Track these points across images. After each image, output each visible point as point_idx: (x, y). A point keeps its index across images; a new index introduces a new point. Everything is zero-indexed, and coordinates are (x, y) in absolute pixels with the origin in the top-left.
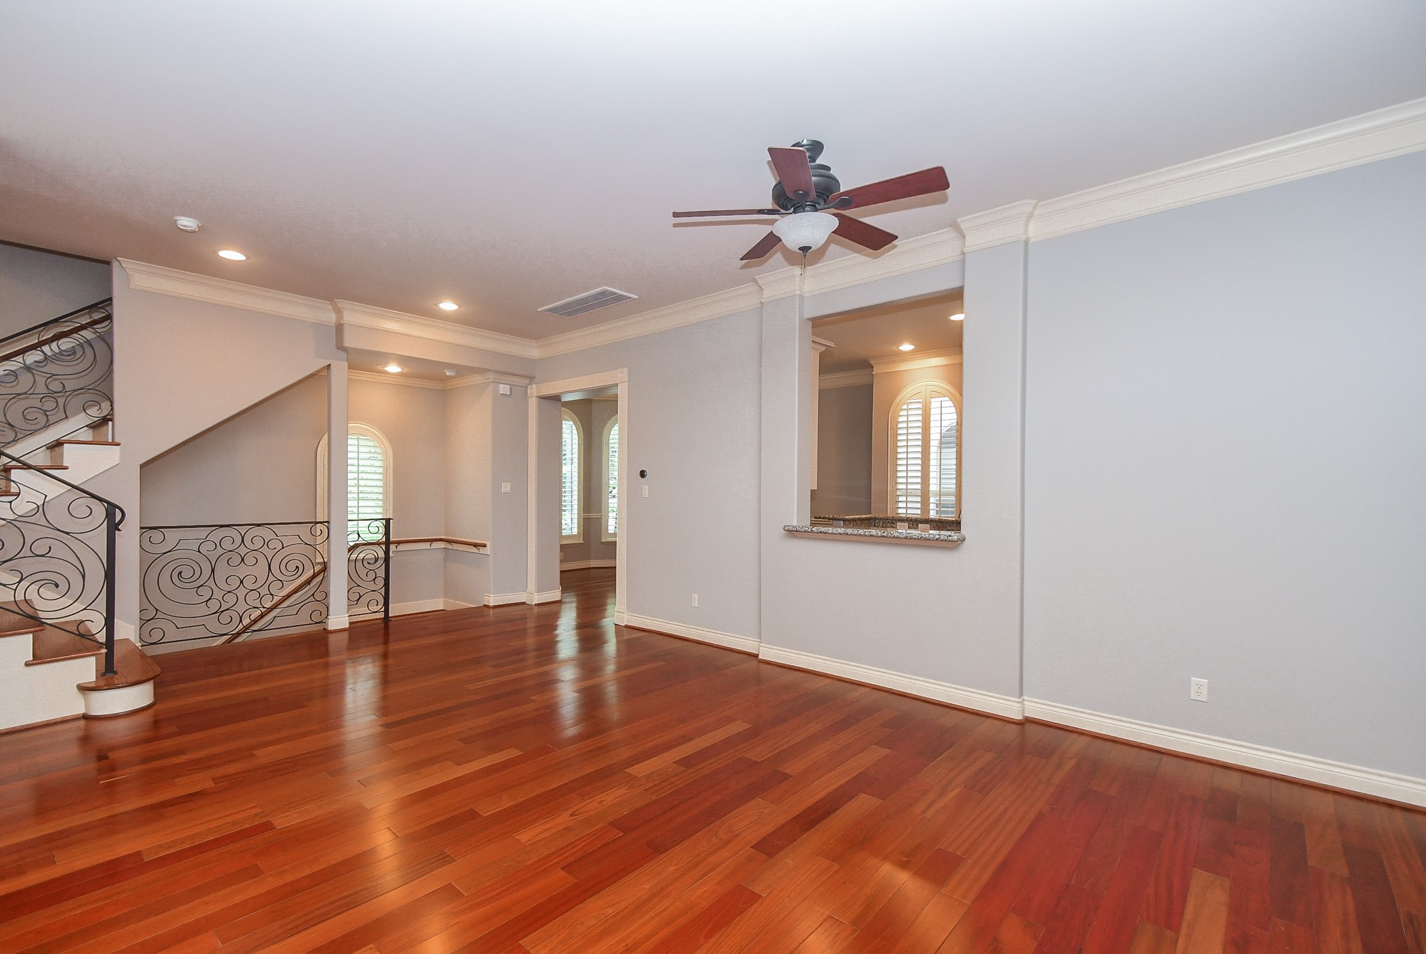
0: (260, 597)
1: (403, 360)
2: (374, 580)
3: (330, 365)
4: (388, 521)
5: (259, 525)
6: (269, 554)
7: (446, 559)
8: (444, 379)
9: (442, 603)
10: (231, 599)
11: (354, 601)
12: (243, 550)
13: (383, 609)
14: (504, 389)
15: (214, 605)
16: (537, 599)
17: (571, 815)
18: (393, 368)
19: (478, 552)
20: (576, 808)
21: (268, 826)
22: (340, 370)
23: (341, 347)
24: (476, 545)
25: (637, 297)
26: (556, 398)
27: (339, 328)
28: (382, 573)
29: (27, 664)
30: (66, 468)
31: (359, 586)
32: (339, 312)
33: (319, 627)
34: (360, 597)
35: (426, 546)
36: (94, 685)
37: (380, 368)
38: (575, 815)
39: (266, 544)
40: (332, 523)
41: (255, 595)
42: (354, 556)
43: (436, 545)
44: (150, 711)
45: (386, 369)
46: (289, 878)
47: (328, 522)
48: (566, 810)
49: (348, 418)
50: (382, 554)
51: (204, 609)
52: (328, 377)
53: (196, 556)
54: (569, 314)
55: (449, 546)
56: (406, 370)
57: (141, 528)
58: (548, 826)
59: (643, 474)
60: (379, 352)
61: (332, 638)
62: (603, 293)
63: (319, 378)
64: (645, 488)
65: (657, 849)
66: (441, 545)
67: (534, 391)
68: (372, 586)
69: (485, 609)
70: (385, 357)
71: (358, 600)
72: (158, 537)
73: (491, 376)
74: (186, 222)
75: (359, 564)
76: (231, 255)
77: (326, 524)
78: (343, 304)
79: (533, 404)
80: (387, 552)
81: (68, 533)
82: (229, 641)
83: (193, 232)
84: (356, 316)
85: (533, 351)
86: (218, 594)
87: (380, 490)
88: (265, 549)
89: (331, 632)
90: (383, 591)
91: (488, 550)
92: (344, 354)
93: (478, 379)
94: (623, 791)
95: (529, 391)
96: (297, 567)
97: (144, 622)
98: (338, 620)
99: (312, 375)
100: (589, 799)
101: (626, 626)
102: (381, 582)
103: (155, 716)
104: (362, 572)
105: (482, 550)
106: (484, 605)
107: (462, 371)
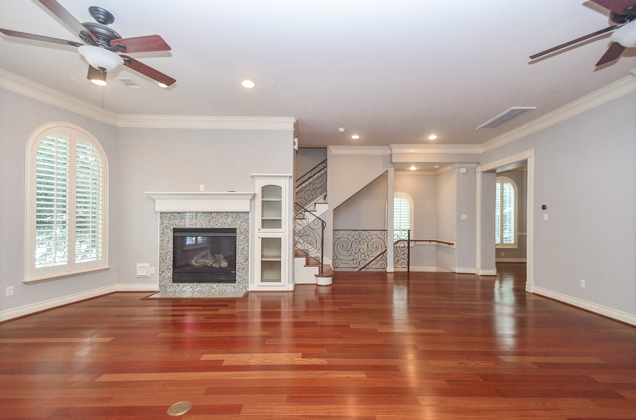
0: (365, 256)
1: (417, 164)
2: (404, 254)
3: (388, 170)
4: (409, 231)
5: (365, 230)
6: (368, 241)
7: (437, 250)
8: (436, 170)
9: (435, 269)
10: (356, 255)
11: (396, 263)
12: (360, 239)
13: (407, 267)
14: (463, 170)
15: (352, 257)
16: (480, 272)
17: (459, 363)
18: (413, 168)
19: (450, 247)
20: (462, 362)
21: (349, 326)
22: (391, 171)
23: (392, 163)
24: (449, 244)
25: (535, 108)
26: (493, 171)
27: (391, 155)
28: (406, 252)
29: (304, 266)
30: (316, 211)
31: (398, 256)
32: (391, 149)
33: (384, 270)
34: (398, 261)
35: (428, 243)
36: (318, 275)
37: (408, 169)
38: (461, 364)
39: (367, 237)
40: (388, 230)
41: (363, 255)
42: (396, 245)
43: (432, 243)
44: (331, 286)
45: (410, 169)
46: (349, 343)
47: (387, 230)
48: (458, 360)
49: (395, 190)
50: (407, 245)
51: (349, 258)
52: (387, 176)
53: (347, 240)
54: (495, 127)
55: (438, 244)
56: (418, 168)
57: (333, 230)
58: (446, 363)
59: (544, 207)
60: (405, 162)
61: (388, 275)
62: (513, 111)
63: (384, 176)
64: (546, 216)
65: (500, 394)
66: (435, 243)
67: (479, 169)
68: (402, 257)
69: (454, 274)
70: (409, 164)
71: (398, 262)
72: (337, 232)
73: (456, 165)
74: (341, 130)
75: (398, 248)
76: (355, 137)
77: (386, 231)
78: (392, 146)
79: (479, 176)
80: (409, 244)
81: (313, 229)
82: (360, 270)
83: (343, 132)
84: (397, 150)
85: (478, 149)
86: (353, 254)
87: (409, 219)
88: (366, 239)
89: (387, 273)
90: (407, 259)
91: (454, 246)
92: (393, 165)
93: (449, 168)
94: (492, 364)
95: (477, 170)
96: (376, 246)
97: (334, 260)
98: (390, 269)
99: (381, 175)
100: (472, 361)
101: (533, 293)
102: (406, 256)
103: (332, 288)
104: (399, 251)
105: (452, 246)
106: (453, 272)
107: (442, 165)
